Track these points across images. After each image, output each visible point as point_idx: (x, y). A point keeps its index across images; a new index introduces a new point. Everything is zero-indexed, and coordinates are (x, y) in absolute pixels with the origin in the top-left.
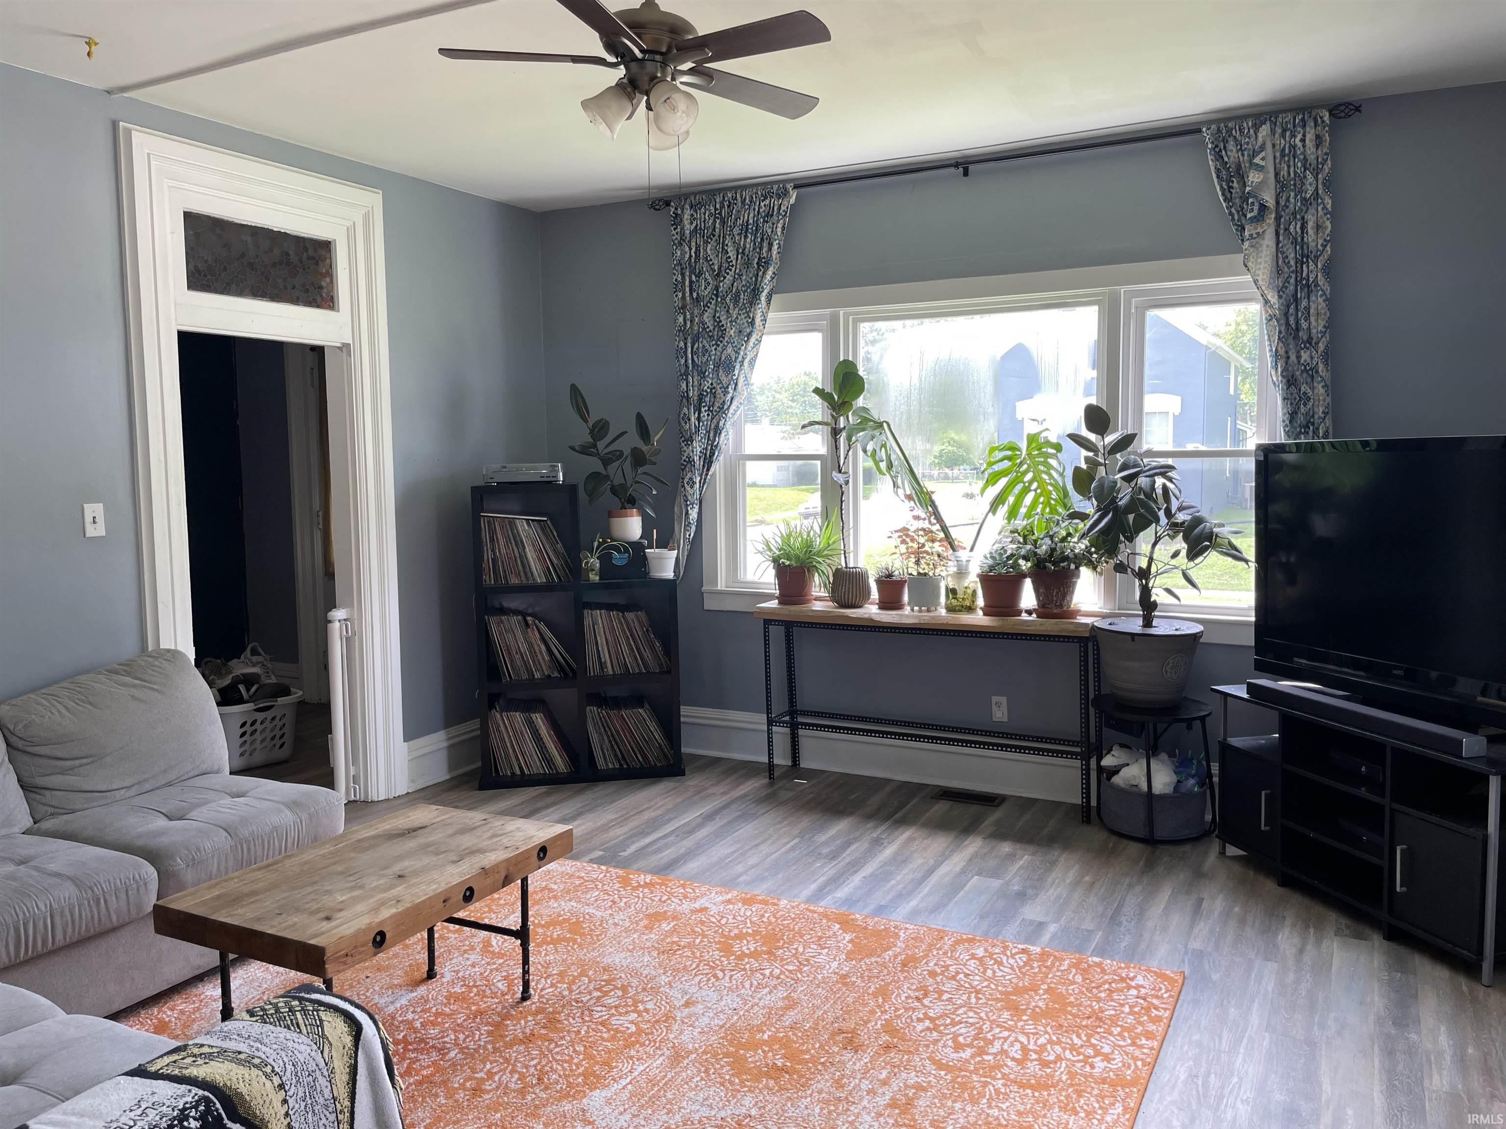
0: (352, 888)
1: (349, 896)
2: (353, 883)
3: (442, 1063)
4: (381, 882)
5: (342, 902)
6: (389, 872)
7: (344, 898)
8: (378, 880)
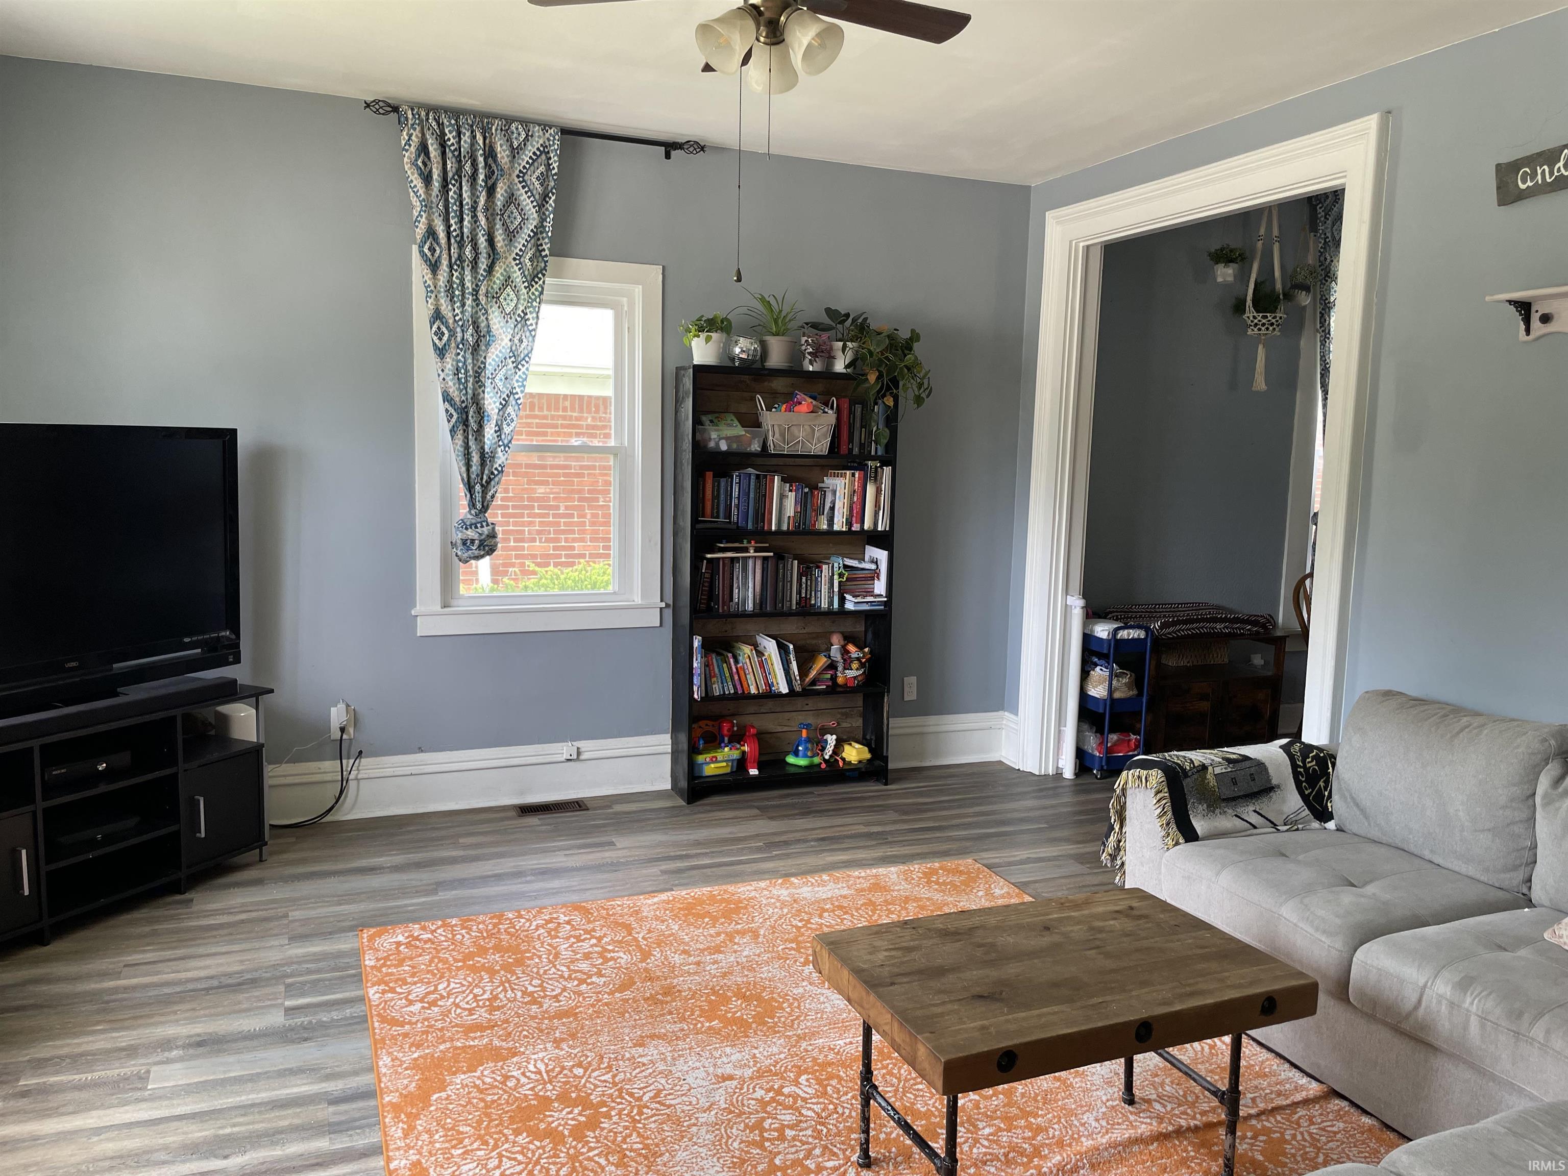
0: (1101, 930)
1: (1107, 923)
2: (1099, 936)
3: (1002, 1125)
4: (1069, 928)
5: (1115, 919)
6: (1056, 938)
7: (1112, 922)
8: (1072, 931)
